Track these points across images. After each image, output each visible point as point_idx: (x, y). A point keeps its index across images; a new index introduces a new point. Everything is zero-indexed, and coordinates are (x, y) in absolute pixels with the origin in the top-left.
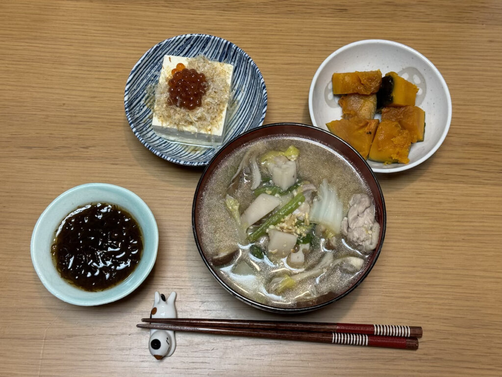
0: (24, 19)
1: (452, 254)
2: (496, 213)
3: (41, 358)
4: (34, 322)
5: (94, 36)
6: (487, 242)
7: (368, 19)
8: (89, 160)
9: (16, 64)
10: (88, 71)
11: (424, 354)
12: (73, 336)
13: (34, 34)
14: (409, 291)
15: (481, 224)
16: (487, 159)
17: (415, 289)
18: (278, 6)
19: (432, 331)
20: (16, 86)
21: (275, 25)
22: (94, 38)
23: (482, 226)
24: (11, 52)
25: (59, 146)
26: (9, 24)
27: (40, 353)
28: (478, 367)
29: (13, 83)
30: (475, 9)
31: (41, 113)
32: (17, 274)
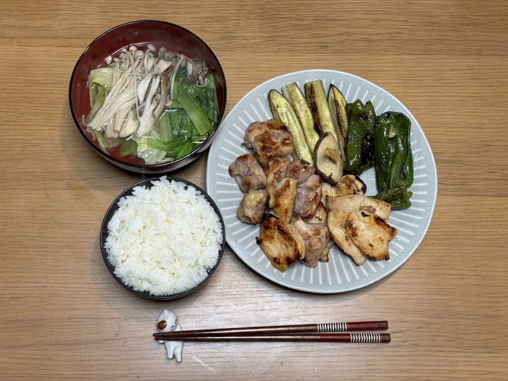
0: (47, 66)
2: (460, 220)
3: (83, 359)
4: (76, 329)
6: (453, 244)
7: (347, 54)
9: (43, 107)
11: (403, 341)
12: (108, 340)
13: (57, 79)
15: (448, 230)
16: (451, 173)
18: (268, 45)
19: (409, 322)
20: (45, 126)
21: (267, 63)
23: (449, 231)
24: (39, 96)
26: (34, 71)
27: (82, 356)
28: (448, 350)
29: (42, 124)
30: (439, 41)
31: (68, 149)
32: (58, 290)
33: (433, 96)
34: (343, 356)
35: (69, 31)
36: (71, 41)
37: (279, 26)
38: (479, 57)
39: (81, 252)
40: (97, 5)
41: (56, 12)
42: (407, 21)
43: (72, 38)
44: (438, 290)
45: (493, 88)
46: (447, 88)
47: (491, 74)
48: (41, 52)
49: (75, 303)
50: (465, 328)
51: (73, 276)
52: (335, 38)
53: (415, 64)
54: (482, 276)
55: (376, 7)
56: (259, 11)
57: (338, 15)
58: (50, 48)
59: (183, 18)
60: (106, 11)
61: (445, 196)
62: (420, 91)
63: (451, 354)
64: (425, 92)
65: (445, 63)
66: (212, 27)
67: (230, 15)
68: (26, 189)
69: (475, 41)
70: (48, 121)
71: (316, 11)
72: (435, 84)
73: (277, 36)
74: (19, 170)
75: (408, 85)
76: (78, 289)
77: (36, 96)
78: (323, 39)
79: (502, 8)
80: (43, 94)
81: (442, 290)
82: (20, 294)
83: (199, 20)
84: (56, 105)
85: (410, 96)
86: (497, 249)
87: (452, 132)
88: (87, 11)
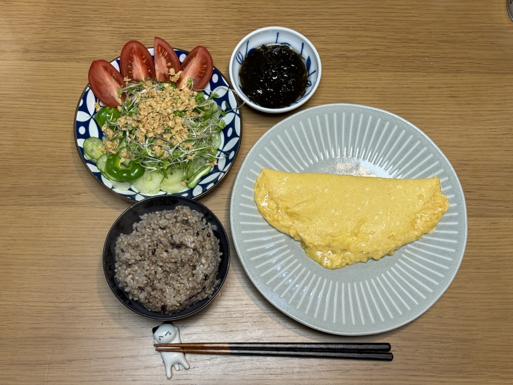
0: (18, 80)
3: (46, 380)
4: (39, 349)
8: (81, 205)
9: (14, 121)
12: (72, 361)
13: (27, 93)
20: (15, 141)
24: (9, 110)
25: (54, 193)
26: (6, 85)
27: (45, 376)
28: (421, 375)
29: (10, 138)
30: (417, 58)
31: (37, 164)
32: (22, 308)
33: (410, 114)
34: (313, 379)
35: (41, 45)
36: (43, 55)
38: (458, 74)
39: (47, 270)
40: (71, 19)
41: (29, 26)
42: (384, 38)
43: (44, 52)
45: (471, 106)
46: (423, 106)
47: (469, 92)
48: (12, 66)
49: (40, 322)
50: (439, 352)
51: (38, 294)
53: (392, 82)
54: (457, 298)
55: (353, 23)
56: (235, 26)
57: (316, 31)
58: (21, 62)
60: (80, 24)
62: (396, 108)
63: (425, 379)
64: (402, 110)
65: (422, 80)
66: (187, 42)
67: (204, 30)
69: (454, 58)
70: (17, 135)
72: (413, 102)
76: (42, 308)
77: (5, 110)
79: (483, 25)
83: (174, 35)
84: (26, 120)
86: (473, 271)
88: (60, 25)
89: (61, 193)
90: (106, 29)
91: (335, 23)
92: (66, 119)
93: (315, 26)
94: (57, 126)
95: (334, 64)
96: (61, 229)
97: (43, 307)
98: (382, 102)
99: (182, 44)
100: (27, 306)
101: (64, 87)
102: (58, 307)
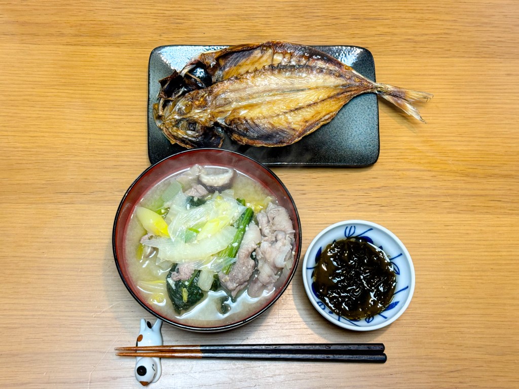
0: (53, 66)
1: (482, 283)
4: (79, 365)
5: (123, 81)
6: (514, 270)
7: (389, 57)
9: (47, 111)
10: (119, 115)
11: (460, 383)
12: (117, 378)
13: (63, 80)
14: (442, 321)
15: (509, 253)
16: (511, 189)
17: (448, 319)
19: (466, 359)
20: (49, 132)
22: (123, 83)
23: (509, 255)
24: (43, 99)
25: (94, 190)
26: (38, 71)
29: (44, 130)
30: (492, 43)
31: (74, 158)
32: (59, 319)
33: (487, 103)
35: (78, 28)
36: (81, 39)
37: (312, 25)
39: (87, 276)
41: (64, 7)
42: (455, 21)
43: (81, 36)
44: (499, 323)
46: (502, 94)
48: (46, 50)
49: (79, 334)
51: (77, 302)
52: (376, 38)
53: (466, 68)
55: (421, 5)
56: (291, 8)
57: (380, 13)
58: (55, 47)
59: (206, 15)
60: (120, 6)
61: (504, 215)
62: (472, 97)
64: (478, 99)
65: (499, 67)
66: (237, 26)
67: (257, 12)
68: (25, 203)
70: (52, 126)
71: (354, 9)
72: (490, 90)
73: (310, 36)
74: (18, 182)
75: (459, 90)
76: (82, 319)
77: (38, 99)
78: (363, 39)
80: (47, 96)
81: (505, 323)
82: (15, 323)
83: (224, 18)
85: (460, 102)
87: (509, 143)
88: (99, 7)
89: (102, 190)
90: (149, 11)
91: (400, 5)
92: (107, 109)
93: (379, 8)
94: (96, 116)
95: (402, 49)
96: (101, 230)
97: (83, 317)
98: (456, 91)
99: (233, 28)
100: (66, 316)
101: (104, 74)
102: (99, 317)
